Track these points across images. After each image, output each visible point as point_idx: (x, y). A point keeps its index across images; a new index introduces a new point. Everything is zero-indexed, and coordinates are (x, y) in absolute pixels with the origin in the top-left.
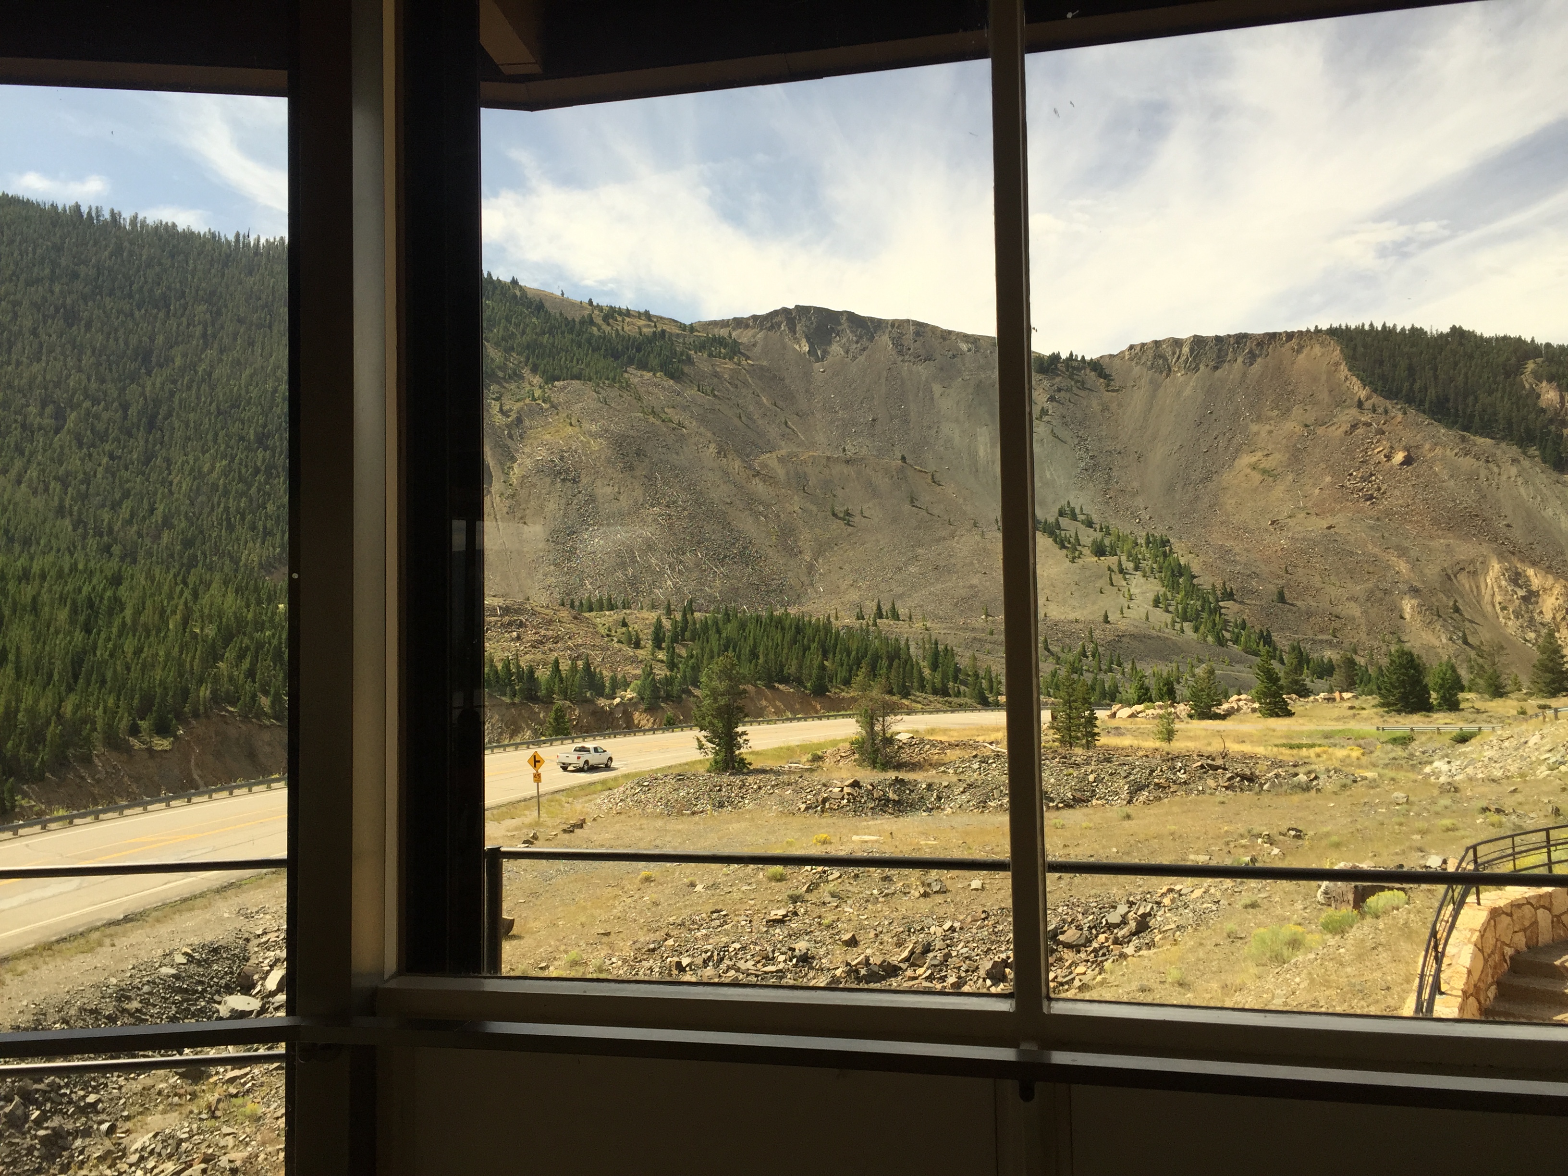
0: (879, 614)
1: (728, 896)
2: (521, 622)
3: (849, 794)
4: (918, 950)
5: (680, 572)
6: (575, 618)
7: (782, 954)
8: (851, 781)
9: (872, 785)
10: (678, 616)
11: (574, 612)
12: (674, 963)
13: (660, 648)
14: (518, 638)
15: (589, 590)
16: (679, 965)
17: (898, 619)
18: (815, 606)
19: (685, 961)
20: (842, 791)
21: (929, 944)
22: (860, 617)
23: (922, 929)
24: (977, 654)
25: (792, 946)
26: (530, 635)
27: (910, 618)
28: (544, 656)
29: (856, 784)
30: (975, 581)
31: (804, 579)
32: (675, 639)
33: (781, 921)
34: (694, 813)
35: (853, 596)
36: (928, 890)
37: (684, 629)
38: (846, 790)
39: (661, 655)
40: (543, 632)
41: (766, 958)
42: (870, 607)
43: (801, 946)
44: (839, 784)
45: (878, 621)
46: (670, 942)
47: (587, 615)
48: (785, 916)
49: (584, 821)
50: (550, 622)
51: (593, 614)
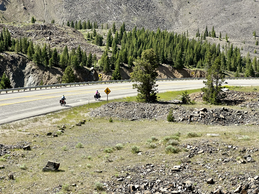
0: (207, 34)
1: (153, 158)
2: (51, 32)
3: (202, 114)
4: (243, 188)
5: (119, 13)
6: (74, 32)
7: (180, 185)
8: (203, 109)
9: (212, 111)
10: (119, 32)
11: (74, 29)
12: (131, 187)
13: (111, 46)
14: (50, 39)
15: (80, 19)
16: (134, 188)
17: (215, 37)
18: (178, 30)
19: (136, 186)
20: (199, 113)
21: (248, 186)
22: (198, 35)
23: (244, 178)
24: (250, 53)
25: (184, 182)
26: (54, 39)
27: (221, 36)
28: (61, 48)
29: (205, 110)
30: (250, 21)
31: (173, 17)
32: (117, 42)
33: (178, 171)
34: (133, 120)
35: (195, 26)
36: (245, 160)
37: (121, 38)
38: (201, 112)
39: (111, 49)
40: (60, 37)
41: (173, 187)
42: (202, 31)
43: (188, 182)
44: (198, 110)
45: (206, 37)
46: (129, 177)
47: (79, 30)
48: (180, 168)
49: (85, 121)
50: (64, 33)
51: (82, 30)
